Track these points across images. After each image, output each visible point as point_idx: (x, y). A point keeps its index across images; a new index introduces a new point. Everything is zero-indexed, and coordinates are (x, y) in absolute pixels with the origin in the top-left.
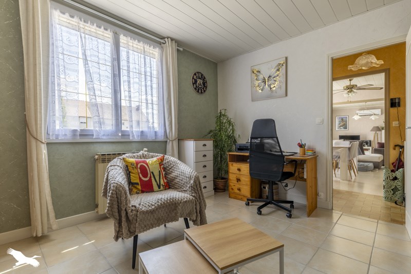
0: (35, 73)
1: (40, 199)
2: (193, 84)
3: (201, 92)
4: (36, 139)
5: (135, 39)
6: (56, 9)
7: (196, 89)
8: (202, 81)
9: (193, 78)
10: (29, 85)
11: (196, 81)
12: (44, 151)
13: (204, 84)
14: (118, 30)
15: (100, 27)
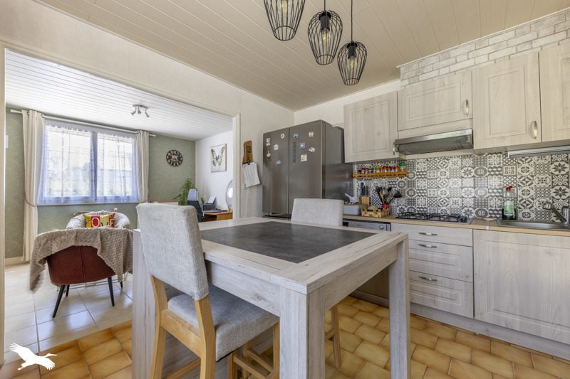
0: (31, 165)
1: (29, 237)
2: (167, 160)
3: (176, 165)
4: (30, 204)
5: (111, 134)
6: (48, 125)
7: (170, 163)
8: (176, 157)
9: (167, 155)
10: (27, 173)
11: (170, 157)
12: (35, 211)
13: (179, 159)
14: (95, 130)
15: (81, 131)
